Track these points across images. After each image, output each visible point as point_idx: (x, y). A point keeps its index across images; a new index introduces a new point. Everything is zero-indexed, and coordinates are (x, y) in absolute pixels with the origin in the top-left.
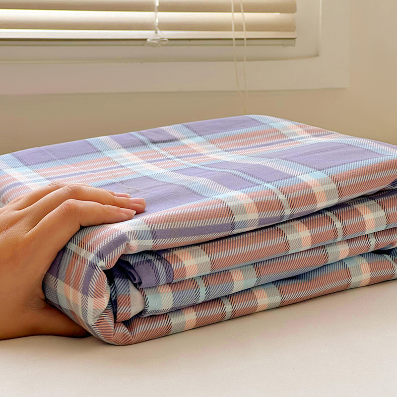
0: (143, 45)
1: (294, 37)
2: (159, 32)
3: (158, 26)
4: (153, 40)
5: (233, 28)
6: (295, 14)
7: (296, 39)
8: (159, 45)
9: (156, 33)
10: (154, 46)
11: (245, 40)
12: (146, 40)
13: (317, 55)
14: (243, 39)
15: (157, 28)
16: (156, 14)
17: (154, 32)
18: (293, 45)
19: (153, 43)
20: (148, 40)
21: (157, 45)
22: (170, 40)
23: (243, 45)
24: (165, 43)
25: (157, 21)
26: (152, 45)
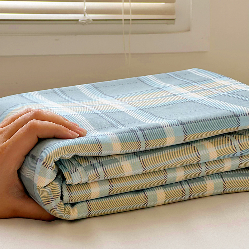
0: (76, 24)
1: (174, 18)
2: (86, 15)
3: (86, 12)
4: (83, 20)
5: (123, 12)
6: (174, 4)
7: (176, 20)
8: (87, 23)
9: (85, 16)
10: (83, 25)
11: (131, 20)
12: (78, 20)
13: (189, 30)
14: (129, 20)
15: (85, 13)
16: (85, 4)
17: (83, 15)
18: (174, 24)
19: (82, 22)
20: (80, 20)
21: (85, 23)
22: (93, 20)
23: (129, 23)
24: (90, 22)
25: (85, 8)
26: (82, 24)
